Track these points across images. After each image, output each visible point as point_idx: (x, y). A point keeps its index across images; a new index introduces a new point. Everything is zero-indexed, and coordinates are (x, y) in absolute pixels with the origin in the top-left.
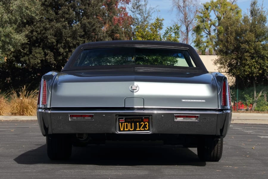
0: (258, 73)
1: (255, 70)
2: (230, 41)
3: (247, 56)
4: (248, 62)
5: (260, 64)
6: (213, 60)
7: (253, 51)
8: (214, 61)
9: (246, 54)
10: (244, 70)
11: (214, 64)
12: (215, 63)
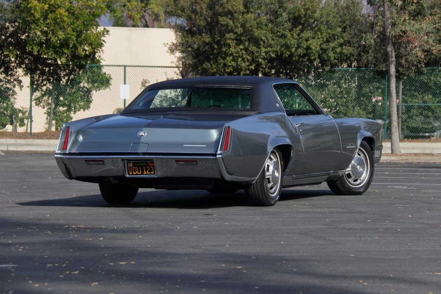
0: (248, 69)
1: (243, 65)
2: (201, 12)
3: (230, 39)
4: (232, 50)
5: (252, 53)
6: (167, 44)
7: (239, 30)
8: (168, 46)
9: (228, 36)
10: (225, 65)
11: (169, 51)
12: (171, 50)
